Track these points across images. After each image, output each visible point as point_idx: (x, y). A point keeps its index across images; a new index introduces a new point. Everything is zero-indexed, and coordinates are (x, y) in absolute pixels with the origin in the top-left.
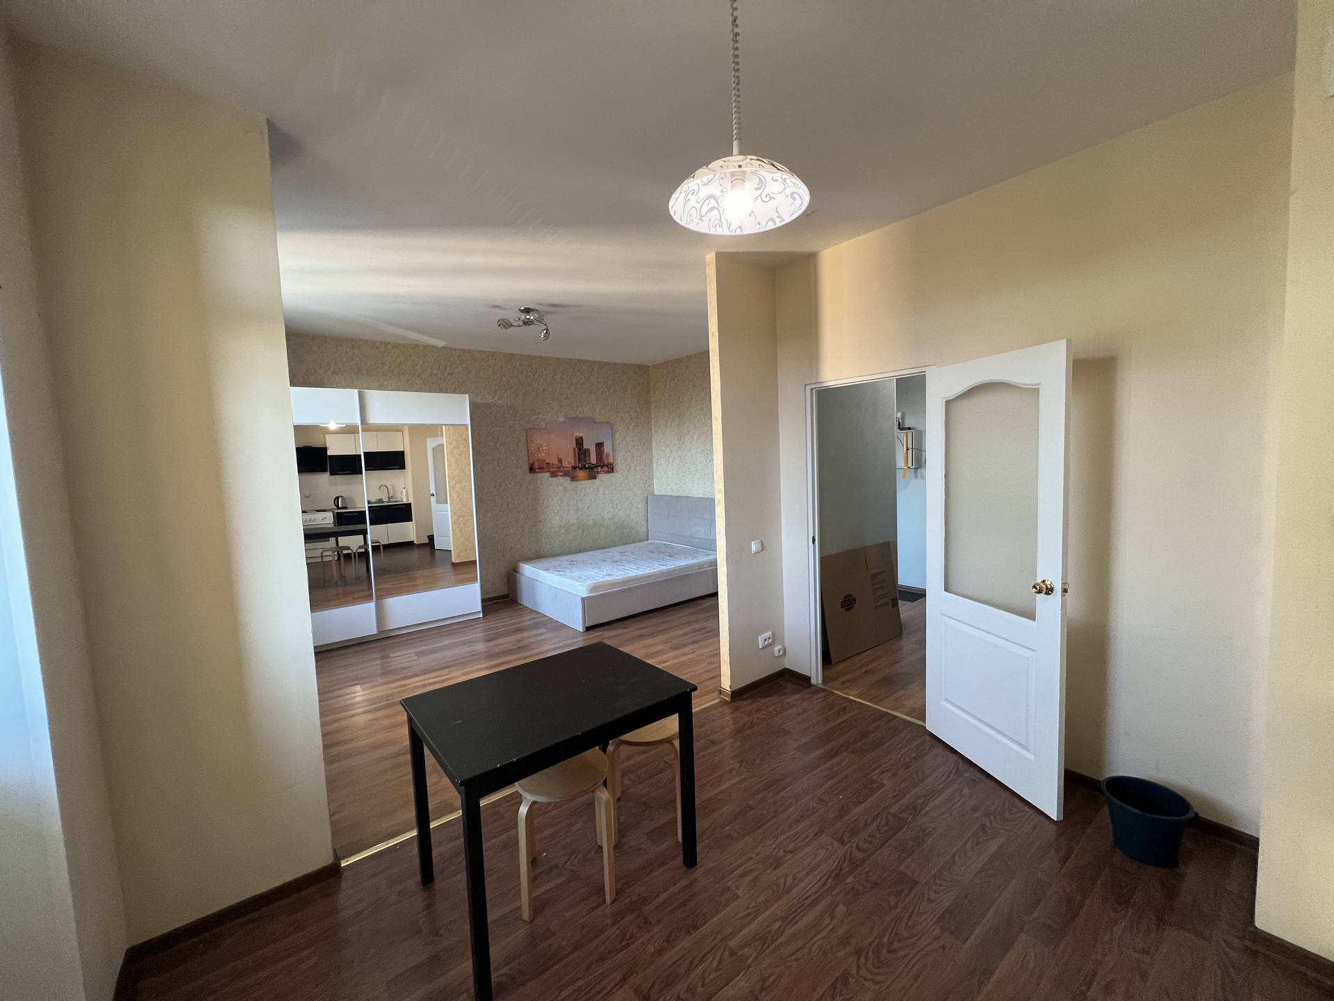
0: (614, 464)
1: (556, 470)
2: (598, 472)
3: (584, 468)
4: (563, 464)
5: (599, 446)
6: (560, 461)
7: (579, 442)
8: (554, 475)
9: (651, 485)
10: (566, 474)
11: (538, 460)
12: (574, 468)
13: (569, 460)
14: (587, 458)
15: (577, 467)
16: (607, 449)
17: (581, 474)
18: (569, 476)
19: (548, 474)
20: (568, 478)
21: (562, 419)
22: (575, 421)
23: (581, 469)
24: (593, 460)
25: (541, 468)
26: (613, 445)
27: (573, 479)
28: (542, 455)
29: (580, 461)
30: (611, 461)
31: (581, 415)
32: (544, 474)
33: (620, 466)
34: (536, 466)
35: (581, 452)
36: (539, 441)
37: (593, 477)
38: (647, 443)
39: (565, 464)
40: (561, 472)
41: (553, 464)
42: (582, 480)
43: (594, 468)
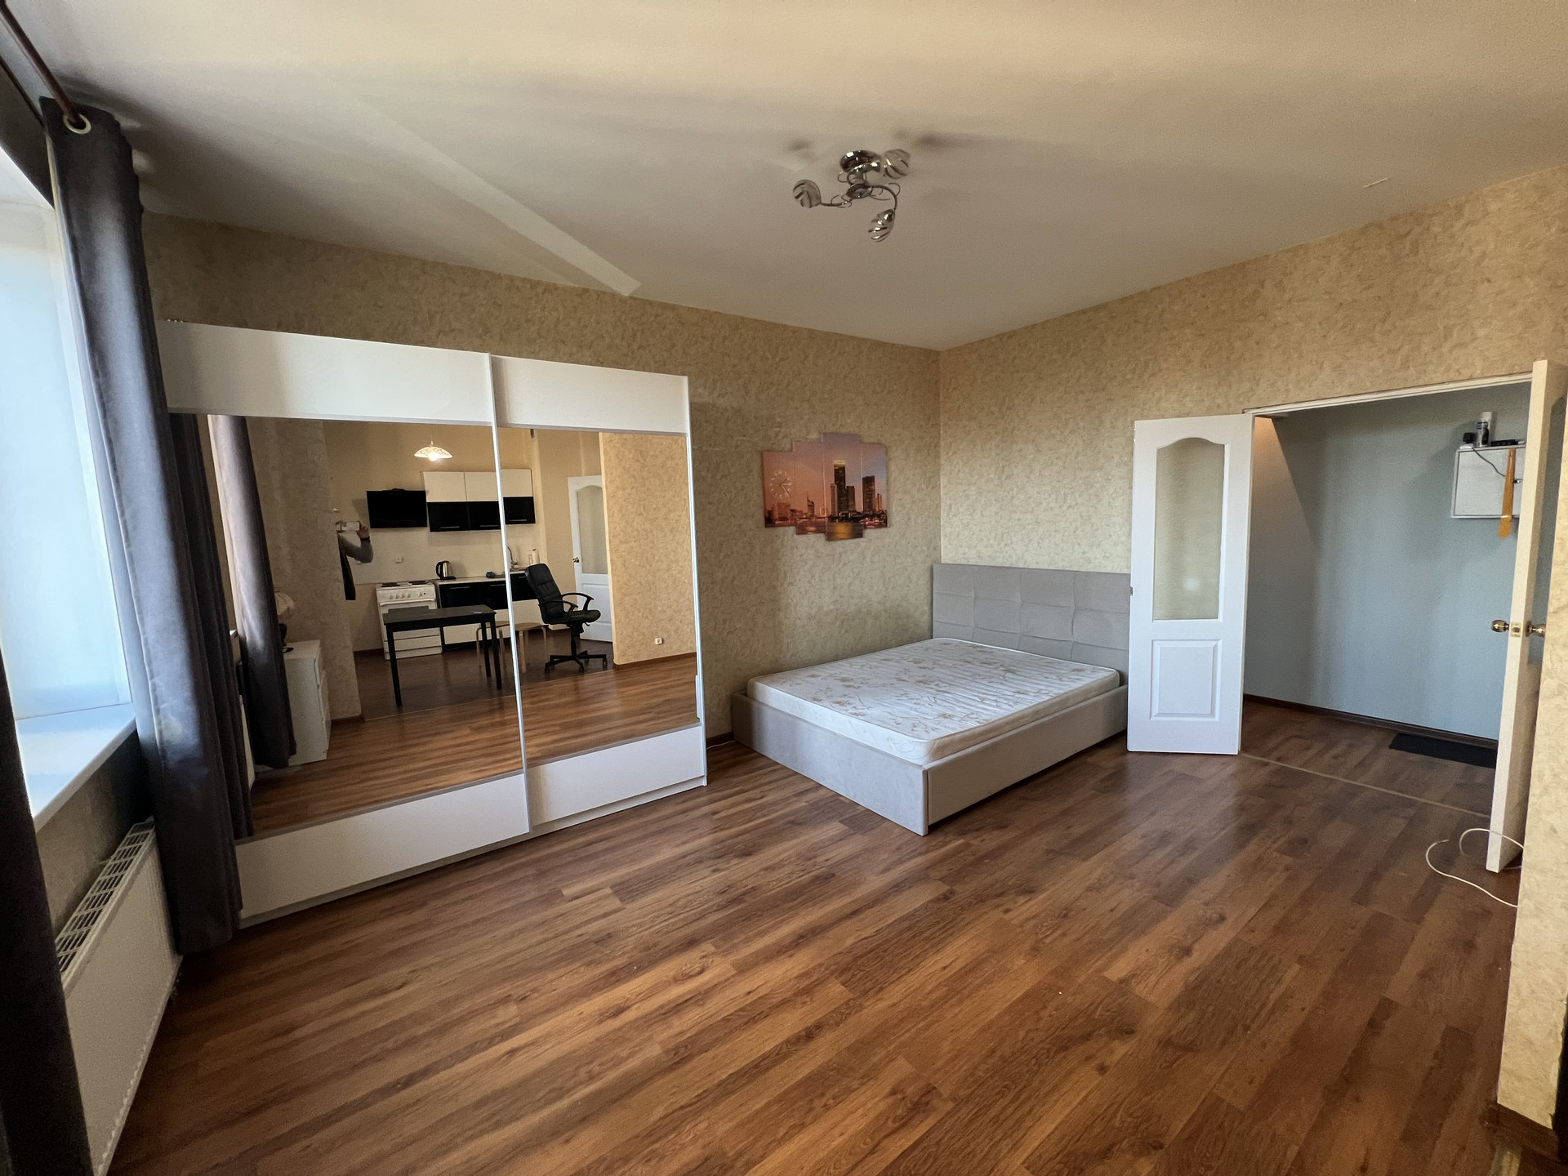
0: (888, 512)
1: (804, 523)
2: (865, 527)
3: (845, 519)
4: (815, 513)
5: (868, 482)
6: (811, 506)
7: (840, 473)
8: (802, 530)
9: (937, 548)
10: (820, 529)
11: (779, 505)
12: (832, 518)
13: (825, 506)
14: (851, 503)
15: (836, 518)
16: (879, 487)
17: (842, 528)
18: (824, 532)
19: (792, 529)
20: (822, 535)
21: (814, 436)
22: (834, 439)
23: (841, 520)
24: (859, 506)
25: (783, 519)
26: (888, 481)
27: (831, 537)
28: (784, 497)
29: (840, 509)
30: (884, 508)
31: (843, 430)
32: (787, 528)
33: (895, 518)
34: (776, 515)
35: (843, 493)
36: (780, 473)
37: (857, 534)
38: (932, 481)
39: (818, 511)
40: (812, 525)
41: (801, 512)
42: (842, 539)
43: (861, 518)
